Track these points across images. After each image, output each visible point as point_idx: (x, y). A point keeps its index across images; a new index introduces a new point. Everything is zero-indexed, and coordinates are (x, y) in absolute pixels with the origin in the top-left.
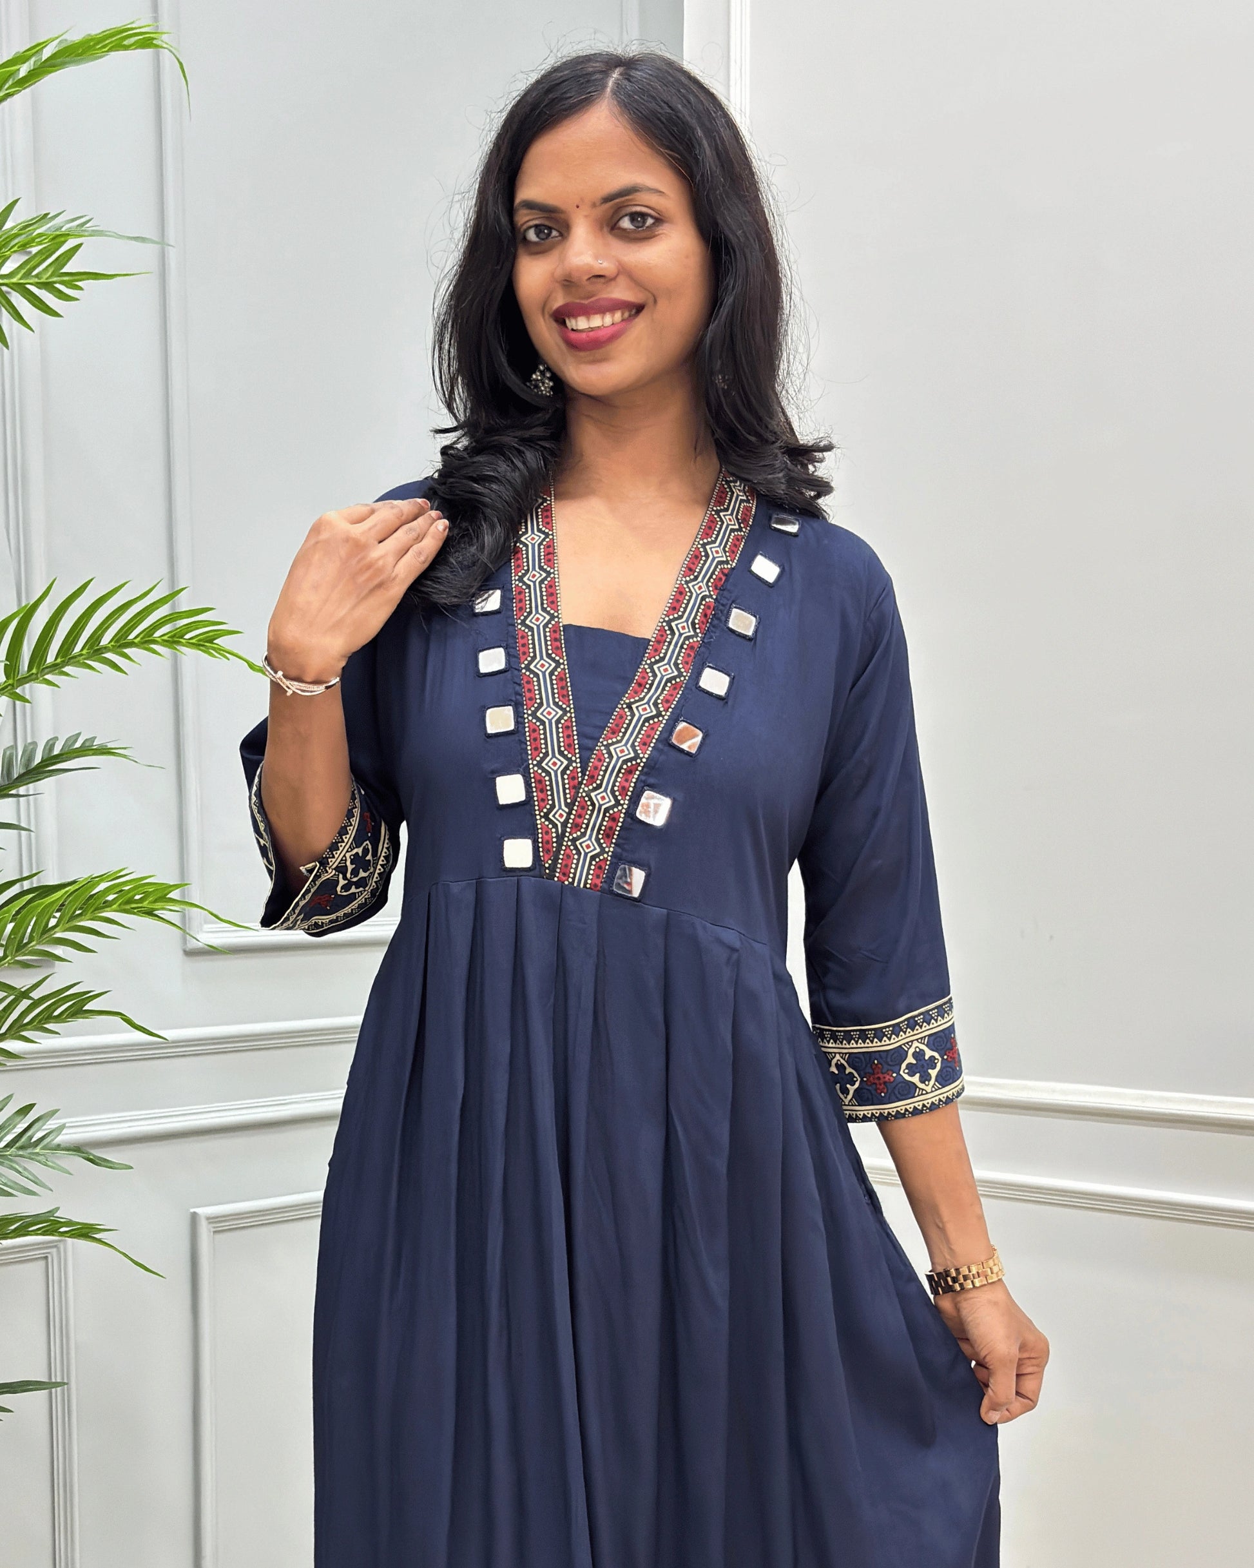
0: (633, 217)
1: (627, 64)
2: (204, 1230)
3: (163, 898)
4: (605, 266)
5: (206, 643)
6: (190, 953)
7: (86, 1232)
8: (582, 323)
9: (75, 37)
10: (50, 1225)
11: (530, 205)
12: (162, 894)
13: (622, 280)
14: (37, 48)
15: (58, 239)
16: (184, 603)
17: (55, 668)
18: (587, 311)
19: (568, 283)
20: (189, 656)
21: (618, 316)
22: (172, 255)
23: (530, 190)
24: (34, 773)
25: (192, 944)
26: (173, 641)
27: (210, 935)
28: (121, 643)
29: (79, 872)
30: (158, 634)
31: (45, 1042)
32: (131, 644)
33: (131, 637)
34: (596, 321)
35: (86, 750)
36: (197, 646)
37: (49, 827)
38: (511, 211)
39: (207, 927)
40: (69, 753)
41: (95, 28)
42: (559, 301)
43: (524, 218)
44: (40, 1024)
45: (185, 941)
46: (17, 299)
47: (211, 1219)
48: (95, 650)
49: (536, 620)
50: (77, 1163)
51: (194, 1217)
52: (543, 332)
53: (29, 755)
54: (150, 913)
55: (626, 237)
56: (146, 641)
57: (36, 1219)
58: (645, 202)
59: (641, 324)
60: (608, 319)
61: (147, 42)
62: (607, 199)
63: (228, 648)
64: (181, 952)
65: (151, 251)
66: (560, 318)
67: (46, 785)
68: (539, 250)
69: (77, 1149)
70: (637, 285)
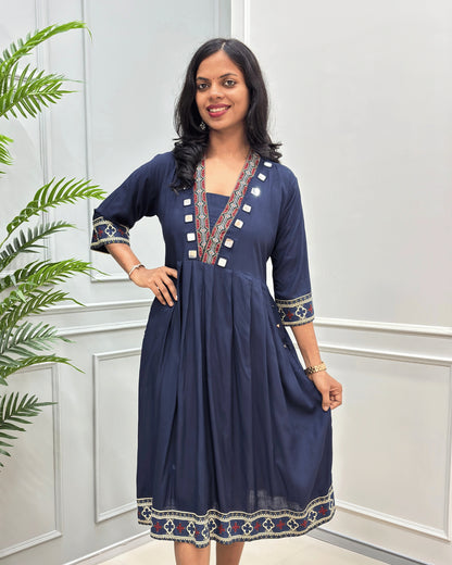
0: (228, 82)
1: (227, 41)
2: (96, 360)
3: (85, 267)
4: (221, 95)
5: (97, 196)
6: (93, 282)
7: (63, 361)
8: (214, 110)
9: (60, 25)
10: (53, 358)
11: (201, 78)
12: (84, 265)
13: (225, 99)
14: (50, 28)
15: (56, 81)
16: (91, 184)
17: (55, 202)
18: (216, 107)
19: (211, 99)
21: (223, 108)
22: (87, 86)
23: (201, 74)
24: (49, 232)
25: (93, 279)
26: (88, 195)
27: (98, 277)
28: (73, 195)
29: (61, 259)
31: (52, 307)
32: (77, 196)
34: (218, 110)
35: (63, 225)
37: (53, 247)
38: (195, 80)
39: (97, 275)
40: (59, 226)
41: (66, 23)
42: (208, 104)
43: (199, 82)
44: (50, 302)
45: (91, 279)
46: (43, 98)
47: (98, 357)
48: (66, 197)
49: (199, 191)
50: (61, 341)
51: (94, 356)
52: (204, 113)
53: (47, 226)
54: (81, 271)
55: (227, 87)
56: (80, 195)
57: (49, 357)
58: (231, 78)
59: (230, 110)
60: (221, 109)
61: (80, 26)
62: (222, 77)
64: (90, 282)
65: (82, 84)
66: (208, 109)
67: (52, 235)
68: (202, 91)
69: (61, 337)
70: (230, 100)
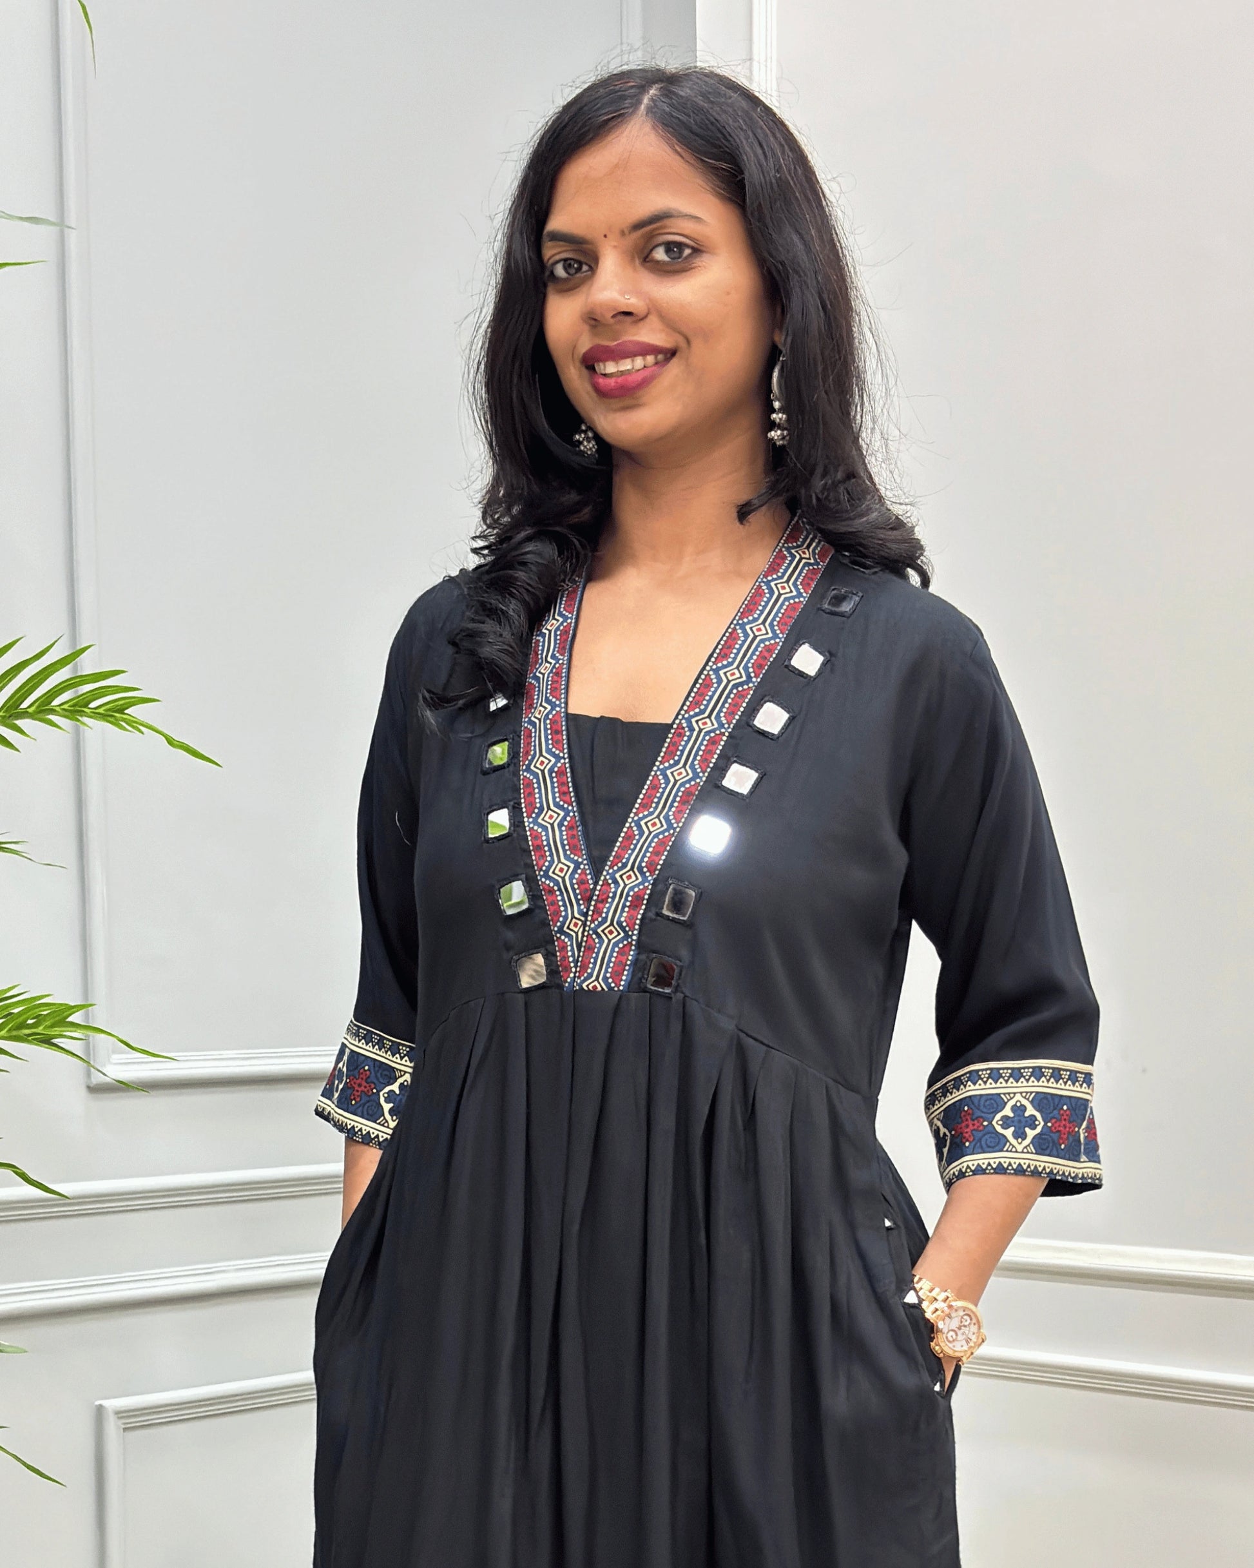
0: (669, 247)
2: (112, 1427)
3: (63, 1022)
4: (632, 302)
5: (115, 714)
6: (96, 1090)
8: (611, 368)
11: (556, 237)
12: (60, 1016)
13: (653, 319)
16: (88, 665)
18: (616, 355)
19: (594, 321)
20: (95, 729)
21: (650, 359)
22: (72, 238)
23: (558, 222)
25: (98, 1078)
26: (76, 710)
27: (121, 1067)
28: (12, 713)
30: (56, 702)
32: (24, 714)
33: (24, 705)
34: (626, 365)
36: (104, 717)
38: (539, 245)
39: (115, 1058)
42: (585, 344)
43: (552, 251)
45: (89, 1075)
47: (120, 1414)
51: (100, 1408)
54: (47, 1041)
55: (661, 270)
56: (43, 710)
58: (679, 230)
59: (675, 368)
60: (639, 362)
62: (638, 226)
63: (141, 718)
64: (83, 1091)
66: (589, 363)
68: (569, 287)
70: (669, 322)
